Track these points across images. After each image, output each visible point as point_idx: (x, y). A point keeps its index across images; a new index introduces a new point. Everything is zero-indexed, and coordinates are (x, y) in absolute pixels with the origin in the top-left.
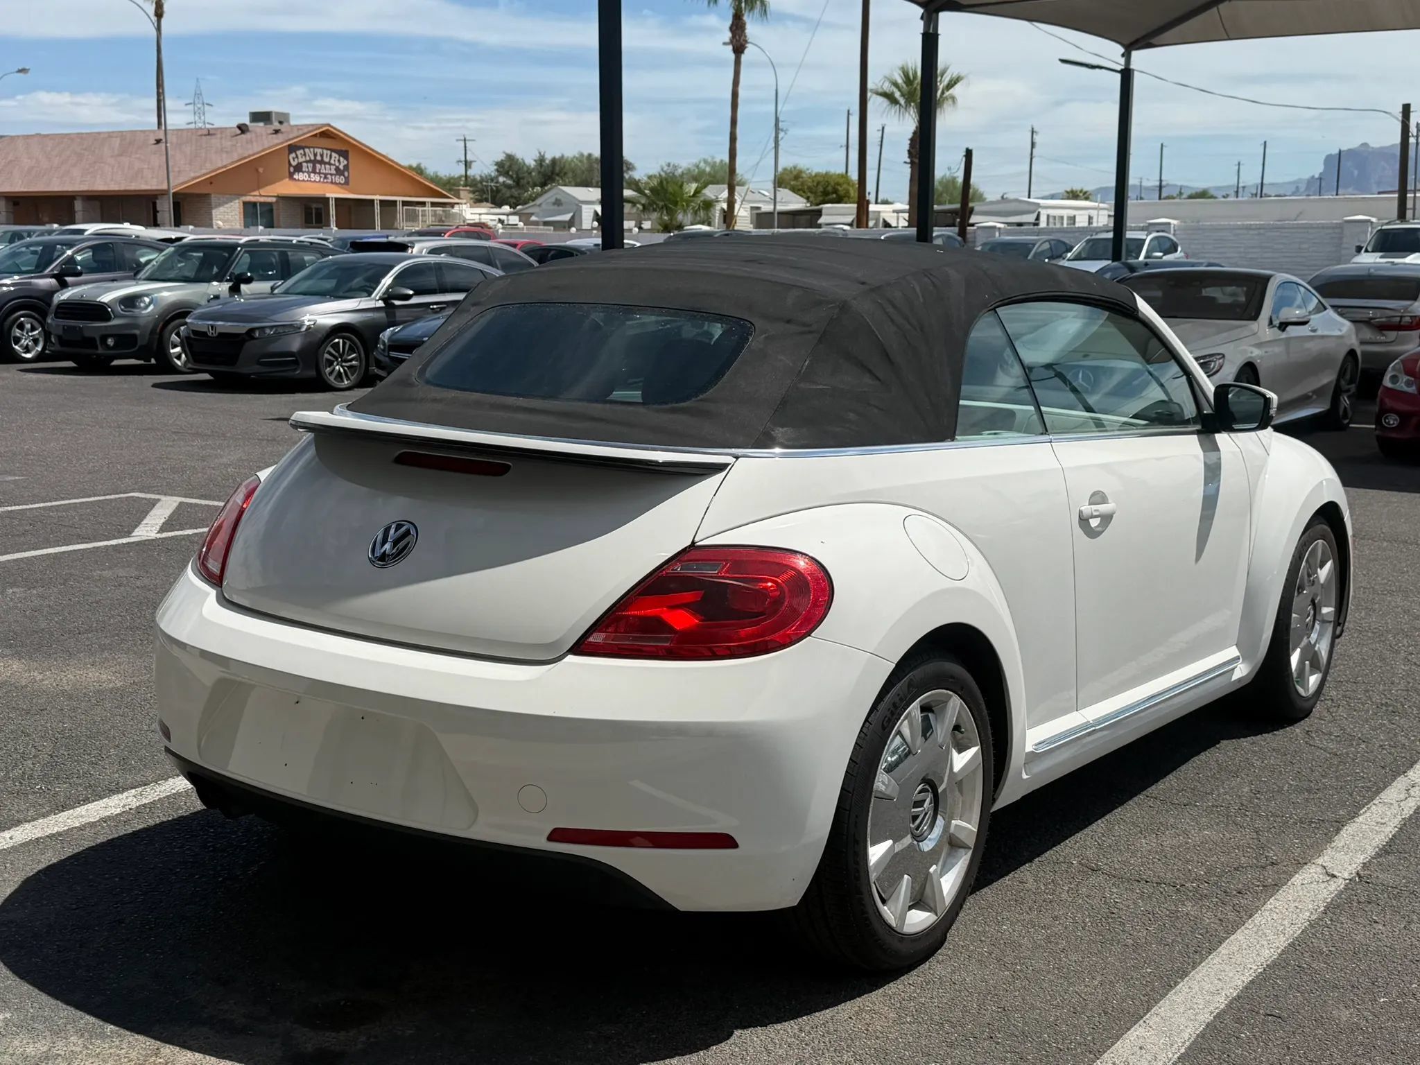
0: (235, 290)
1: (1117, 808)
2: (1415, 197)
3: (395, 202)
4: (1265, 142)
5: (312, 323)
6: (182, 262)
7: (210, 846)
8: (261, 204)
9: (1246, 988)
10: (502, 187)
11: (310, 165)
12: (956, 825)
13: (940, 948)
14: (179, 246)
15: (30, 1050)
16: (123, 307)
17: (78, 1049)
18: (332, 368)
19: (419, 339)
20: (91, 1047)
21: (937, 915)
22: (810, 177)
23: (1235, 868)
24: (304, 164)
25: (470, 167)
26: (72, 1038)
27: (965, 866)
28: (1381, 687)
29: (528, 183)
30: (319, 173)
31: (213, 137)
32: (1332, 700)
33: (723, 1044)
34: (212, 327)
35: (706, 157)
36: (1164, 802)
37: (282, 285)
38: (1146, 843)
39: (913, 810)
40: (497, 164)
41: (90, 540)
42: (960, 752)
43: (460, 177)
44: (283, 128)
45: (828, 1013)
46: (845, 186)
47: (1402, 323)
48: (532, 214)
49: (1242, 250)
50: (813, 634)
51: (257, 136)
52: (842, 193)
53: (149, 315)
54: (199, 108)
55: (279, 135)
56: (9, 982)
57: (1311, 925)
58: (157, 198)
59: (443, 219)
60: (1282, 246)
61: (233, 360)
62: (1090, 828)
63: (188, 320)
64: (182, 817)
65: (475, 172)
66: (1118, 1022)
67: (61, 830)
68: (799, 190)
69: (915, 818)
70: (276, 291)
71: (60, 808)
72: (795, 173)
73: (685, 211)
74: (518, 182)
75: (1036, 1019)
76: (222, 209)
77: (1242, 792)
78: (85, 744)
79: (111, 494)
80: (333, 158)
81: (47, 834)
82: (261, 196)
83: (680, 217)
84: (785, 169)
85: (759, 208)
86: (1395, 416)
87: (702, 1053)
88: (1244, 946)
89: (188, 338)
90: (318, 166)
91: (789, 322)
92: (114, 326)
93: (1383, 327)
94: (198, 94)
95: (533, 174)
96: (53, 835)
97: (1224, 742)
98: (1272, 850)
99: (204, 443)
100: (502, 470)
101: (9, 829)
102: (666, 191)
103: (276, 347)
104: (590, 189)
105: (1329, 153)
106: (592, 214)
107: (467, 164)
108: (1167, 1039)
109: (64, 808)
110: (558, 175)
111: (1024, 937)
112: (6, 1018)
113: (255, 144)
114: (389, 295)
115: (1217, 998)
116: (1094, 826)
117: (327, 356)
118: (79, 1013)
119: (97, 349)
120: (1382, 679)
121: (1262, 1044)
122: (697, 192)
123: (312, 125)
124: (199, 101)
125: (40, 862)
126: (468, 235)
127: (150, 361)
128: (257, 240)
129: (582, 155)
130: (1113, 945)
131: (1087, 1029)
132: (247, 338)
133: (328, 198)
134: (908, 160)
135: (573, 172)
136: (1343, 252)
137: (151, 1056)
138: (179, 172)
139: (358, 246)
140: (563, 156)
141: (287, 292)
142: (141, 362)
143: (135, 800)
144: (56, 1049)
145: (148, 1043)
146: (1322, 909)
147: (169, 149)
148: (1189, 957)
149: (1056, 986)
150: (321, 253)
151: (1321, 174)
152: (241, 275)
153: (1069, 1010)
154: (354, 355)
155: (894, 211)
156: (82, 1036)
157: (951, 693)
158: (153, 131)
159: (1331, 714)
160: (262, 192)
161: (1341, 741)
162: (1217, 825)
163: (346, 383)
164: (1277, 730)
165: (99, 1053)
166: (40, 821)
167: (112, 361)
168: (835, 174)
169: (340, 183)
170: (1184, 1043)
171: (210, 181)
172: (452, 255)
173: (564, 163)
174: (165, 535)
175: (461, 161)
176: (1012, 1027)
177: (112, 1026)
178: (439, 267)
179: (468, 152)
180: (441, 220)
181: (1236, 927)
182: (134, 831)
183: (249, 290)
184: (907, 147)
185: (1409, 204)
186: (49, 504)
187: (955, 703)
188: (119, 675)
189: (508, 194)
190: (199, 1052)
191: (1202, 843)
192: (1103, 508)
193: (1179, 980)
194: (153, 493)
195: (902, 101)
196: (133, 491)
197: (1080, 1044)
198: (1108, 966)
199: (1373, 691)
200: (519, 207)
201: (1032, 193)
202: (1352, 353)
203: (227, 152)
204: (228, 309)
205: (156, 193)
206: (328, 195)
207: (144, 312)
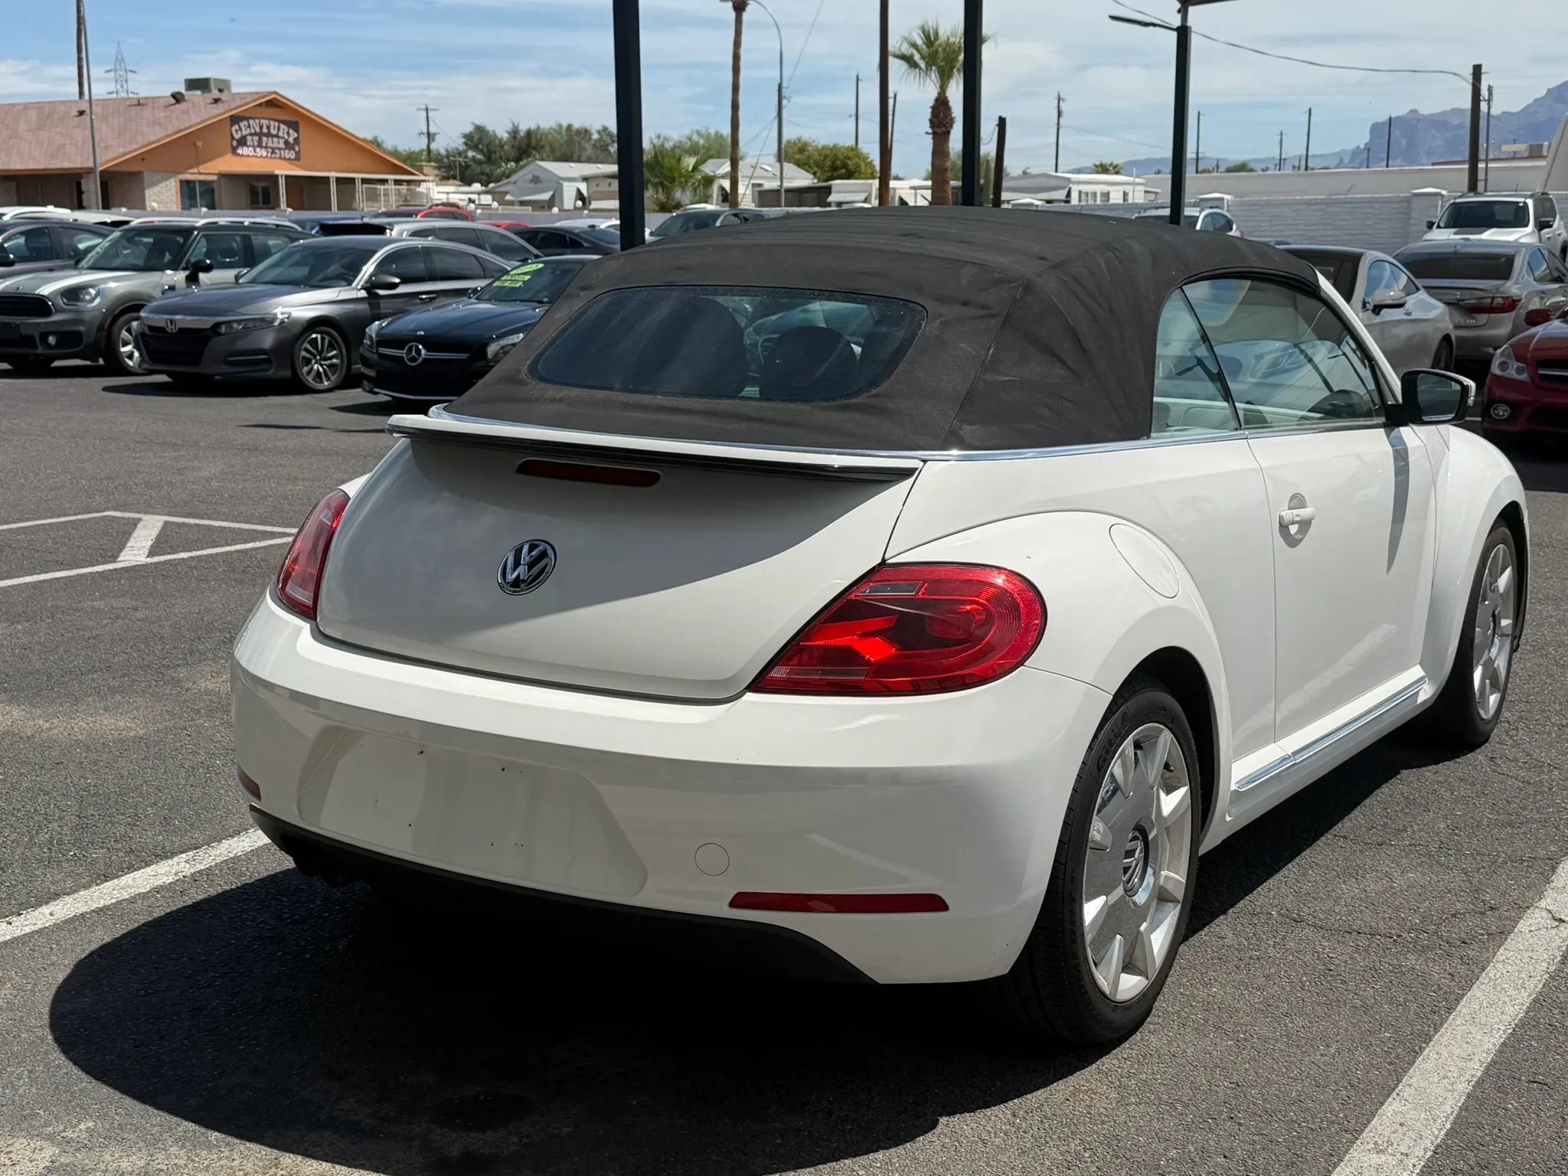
0: (192, 279)
1: (1305, 850)
2: (1487, 166)
3: (353, 180)
4: (1310, 110)
5: (286, 316)
6: (128, 249)
7: (287, 918)
8: (201, 182)
9: (1500, 1051)
10: (472, 163)
11: (256, 138)
12: (1166, 876)
13: (1148, 1016)
14: (125, 230)
15: (125, 1164)
16: (65, 300)
17: (181, 1162)
18: (310, 367)
19: (412, 333)
20: (197, 1159)
21: (1147, 979)
22: (817, 150)
23: (1452, 915)
24: (249, 138)
25: (434, 140)
26: (172, 1149)
27: (1175, 922)
28: (1558, 707)
29: (501, 157)
30: (266, 147)
31: (145, 107)
32: (1508, 722)
33: (930, 1134)
34: (171, 322)
35: (699, 128)
36: (1355, 841)
37: (246, 272)
38: (1349, 889)
39: (1125, 861)
40: (465, 136)
41: (71, 567)
42: (1168, 792)
43: (421, 152)
44: (224, 96)
45: (1041, 1094)
46: (855, 160)
47: (1494, 305)
48: (507, 193)
49: (1301, 227)
50: (1026, 664)
51: (194, 106)
52: (852, 167)
53: (95, 309)
54: (121, 76)
55: (220, 105)
56: (84, 1085)
57: (1551, 977)
58: (82, 178)
59: (409, 198)
60: (1344, 223)
61: (196, 360)
62: (1281, 873)
63: (142, 314)
64: (247, 884)
65: (440, 146)
66: (1368, 1096)
67: (108, 902)
68: (804, 164)
69: (1126, 870)
70: (241, 281)
71: (102, 877)
72: (800, 145)
73: (683, 190)
74: (489, 158)
75: (1276, 1095)
76: (156, 189)
77: (1439, 828)
78: (116, 803)
79: (83, 514)
80: (281, 130)
81: (92, 908)
82: (200, 173)
83: (678, 195)
84: (789, 142)
85: (760, 185)
86: (1504, 407)
87: (908, 1145)
88: (1485, 1005)
89: (143, 335)
90: (264, 139)
91: (965, 304)
92: (54, 322)
93: (1473, 310)
94: (120, 60)
95: (506, 147)
96: (101, 909)
97: (1404, 772)
98: (1487, 893)
99: (176, 454)
100: (650, 480)
101: (47, 903)
102: (661, 166)
103: (244, 344)
104: (572, 165)
105: (1374, 121)
106: (574, 193)
107: (430, 137)
108: (1428, 1114)
109: (107, 878)
110: (534, 148)
111: (1239, 1001)
112: (89, 1128)
113: (192, 114)
114: (371, 284)
115: (1471, 1065)
116: (1284, 871)
117: (304, 353)
118: (174, 1119)
119: (36, 348)
120: (1556, 698)
121: (1533, 1115)
122: (695, 168)
123: (257, 93)
124: (120, 67)
125: (90, 942)
126: (443, 215)
127: (98, 361)
128: (216, 223)
129: (561, 126)
130: (1340, 1007)
131: (1336, 1105)
132: (211, 334)
133: (277, 176)
134: (930, 131)
135: (551, 146)
136: (1413, 228)
137: (270, 1168)
138: (106, 147)
139: (328, 229)
140: (539, 128)
141: (253, 281)
142: (88, 363)
143: (188, 866)
144: (156, 1162)
145: (264, 1153)
146: (1559, 958)
147: (94, 121)
148: (1428, 1019)
149: (1290, 1057)
150: (288, 237)
151: (1366, 144)
152: (200, 261)
153: (1310, 1083)
154: (335, 352)
155: (911, 188)
156: (183, 1146)
157: (1162, 727)
158: (75, 102)
159: (1511, 737)
160: (202, 169)
161: (1530, 768)
162: (1420, 867)
163: (326, 383)
164: (1459, 757)
165: (208, 1166)
166: (82, 893)
167: (52, 362)
168: (843, 147)
169: (290, 159)
170: (1447, 1117)
171: (142, 158)
172: (440, 239)
173: (542, 135)
174: (156, 559)
175: (423, 134)
176: (1251, 1106)
177: (216, 1134)
178: (427, 251)
179: (431, 123)
180: (406, 200)
181: (1469, 982)
182: (194, 903)
183: (209, 279)
184: (929, 116)
185: (1481, 175)
186: (14, 526)
187: (1166, 737)
188: (139, 722)
189: (478, 170)
190: (326, 1161)
191: (1408, 887)
192: (1304, 513)
193: (1424, 1045)
194: (131, 511)
195: (922, 64)
196: (107, 509)
197: (1333, 1122)
198: (1341, 1031)
199: (1549, 711)
200: (492, 185)
201: (1059, 167)
202: (1447, 338)
203: (160, 124)
204: (186, 301)
205: (79, 171)
206: (277, 172)
207: (90, 306)
